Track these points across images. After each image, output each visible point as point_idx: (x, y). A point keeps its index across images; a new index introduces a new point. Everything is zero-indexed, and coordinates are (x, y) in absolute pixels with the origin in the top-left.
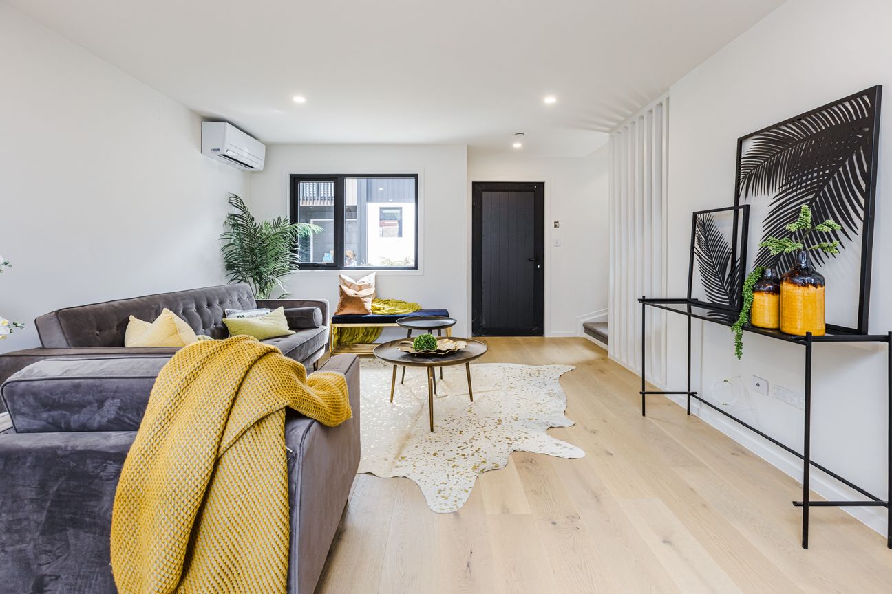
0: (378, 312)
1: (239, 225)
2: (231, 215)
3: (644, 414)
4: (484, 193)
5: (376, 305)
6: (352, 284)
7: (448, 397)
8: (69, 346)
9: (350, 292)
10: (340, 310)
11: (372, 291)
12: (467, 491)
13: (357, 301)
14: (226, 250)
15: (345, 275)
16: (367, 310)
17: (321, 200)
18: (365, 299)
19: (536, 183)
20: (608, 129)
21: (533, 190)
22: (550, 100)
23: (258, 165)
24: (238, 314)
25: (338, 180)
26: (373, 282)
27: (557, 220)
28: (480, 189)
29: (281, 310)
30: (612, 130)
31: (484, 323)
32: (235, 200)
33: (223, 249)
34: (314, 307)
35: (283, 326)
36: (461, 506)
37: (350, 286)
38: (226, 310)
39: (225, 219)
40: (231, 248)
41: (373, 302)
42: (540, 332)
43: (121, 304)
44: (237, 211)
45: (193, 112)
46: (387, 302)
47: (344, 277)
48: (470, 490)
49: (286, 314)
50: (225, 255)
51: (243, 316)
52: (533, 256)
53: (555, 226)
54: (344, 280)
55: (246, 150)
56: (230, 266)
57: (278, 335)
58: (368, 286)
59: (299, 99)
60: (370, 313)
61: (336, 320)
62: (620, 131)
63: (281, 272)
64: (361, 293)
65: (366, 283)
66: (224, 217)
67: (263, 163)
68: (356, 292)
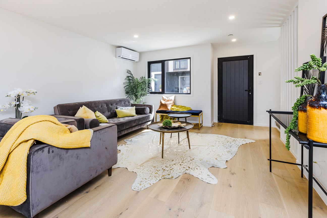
0: (173, 110)
1: (130, 79)
2: (128, 76)
3: (271, 171)
4: (223, 62)
5: (173, 107)
6: (165, 99)
7: (182, 146)
8: (59, 115)
9: (163, 102)
10: (159, 108)
11: (172, 102)
12: (150, 184)
13: (165, 106)
14: (126, 87)
15: (164, 96)
16: (168, 109)
17: (181, 69)
18: (168, 105)
19: (249, 56)
20: (278, 25)
21: (248, 59)
22: (232, 18)
23: (137, 60)
24: (121, 108)
25: (163, 62)
26: (173, 99)
27: (260, 72)
28: (221, 61)
29: (134, 107)
30: (281, 25)
31: (223, 117)
32: (129, 72)
33: (124, 87)
34: (146, 107)
35: (134, 113)
36: (142, 189)
37: (164, 100)
38: (118, 107)
39: (125, 78)
40: (127, 87)
41: (172, 106)
42: (251, 123)
43: (78, 103)
44: (129, 75)
45: (113, 46)
46: (178, 106)
47: (163, 97)
48: (152, 184)
49: (136, 109)
50: (125, 89)
51: (122, 109)
52: (248, 89)
53: (259, 75)
54: (163, 98)
55: (131, 55)
56: (127, 93)
57: (130, 116)
58: (171, 100)
59: (136, 36)
60: (169, 110)
61: (158, 112)
62: (284, 25)
63: (144, 95)
64: (167, 103)
65: (170, 99)
66: (125, 77)
67: (138, 59)
68: (165, 102)
